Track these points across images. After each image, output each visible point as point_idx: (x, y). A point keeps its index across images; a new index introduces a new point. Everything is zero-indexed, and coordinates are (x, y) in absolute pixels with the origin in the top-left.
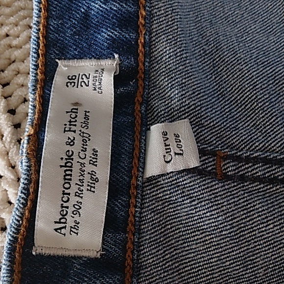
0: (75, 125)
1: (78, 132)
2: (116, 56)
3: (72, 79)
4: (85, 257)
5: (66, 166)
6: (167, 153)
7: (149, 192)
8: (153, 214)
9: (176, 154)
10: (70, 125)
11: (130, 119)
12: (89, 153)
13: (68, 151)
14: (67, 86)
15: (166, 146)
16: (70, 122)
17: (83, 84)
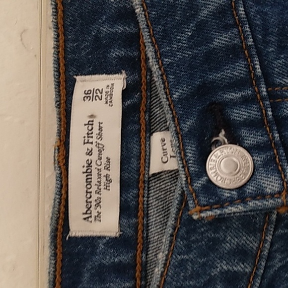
0: (92, 137)
1: (94, 144)
2: (123, 72)
3: (88, 94)
4: (108, 237)
5: (86, 172)
6: (164, 155)
7: (153, 184)
8: (157, 202)
9: (171, 157)
10: (88, 137)
11: (137, 127)
12: (104, 160)
13: (88, 160)
14: (84, 100)
15: (164, 150)
16: (88, 134)
17: (97, 98)
